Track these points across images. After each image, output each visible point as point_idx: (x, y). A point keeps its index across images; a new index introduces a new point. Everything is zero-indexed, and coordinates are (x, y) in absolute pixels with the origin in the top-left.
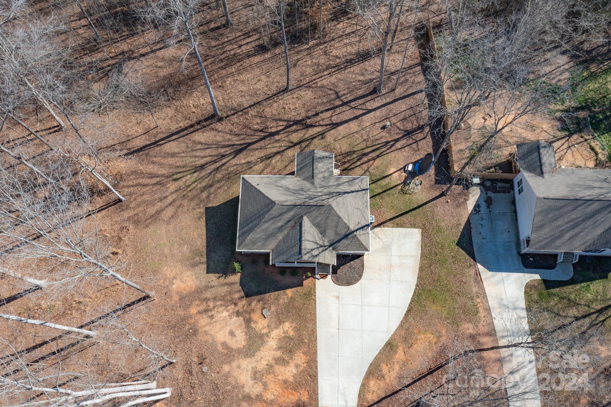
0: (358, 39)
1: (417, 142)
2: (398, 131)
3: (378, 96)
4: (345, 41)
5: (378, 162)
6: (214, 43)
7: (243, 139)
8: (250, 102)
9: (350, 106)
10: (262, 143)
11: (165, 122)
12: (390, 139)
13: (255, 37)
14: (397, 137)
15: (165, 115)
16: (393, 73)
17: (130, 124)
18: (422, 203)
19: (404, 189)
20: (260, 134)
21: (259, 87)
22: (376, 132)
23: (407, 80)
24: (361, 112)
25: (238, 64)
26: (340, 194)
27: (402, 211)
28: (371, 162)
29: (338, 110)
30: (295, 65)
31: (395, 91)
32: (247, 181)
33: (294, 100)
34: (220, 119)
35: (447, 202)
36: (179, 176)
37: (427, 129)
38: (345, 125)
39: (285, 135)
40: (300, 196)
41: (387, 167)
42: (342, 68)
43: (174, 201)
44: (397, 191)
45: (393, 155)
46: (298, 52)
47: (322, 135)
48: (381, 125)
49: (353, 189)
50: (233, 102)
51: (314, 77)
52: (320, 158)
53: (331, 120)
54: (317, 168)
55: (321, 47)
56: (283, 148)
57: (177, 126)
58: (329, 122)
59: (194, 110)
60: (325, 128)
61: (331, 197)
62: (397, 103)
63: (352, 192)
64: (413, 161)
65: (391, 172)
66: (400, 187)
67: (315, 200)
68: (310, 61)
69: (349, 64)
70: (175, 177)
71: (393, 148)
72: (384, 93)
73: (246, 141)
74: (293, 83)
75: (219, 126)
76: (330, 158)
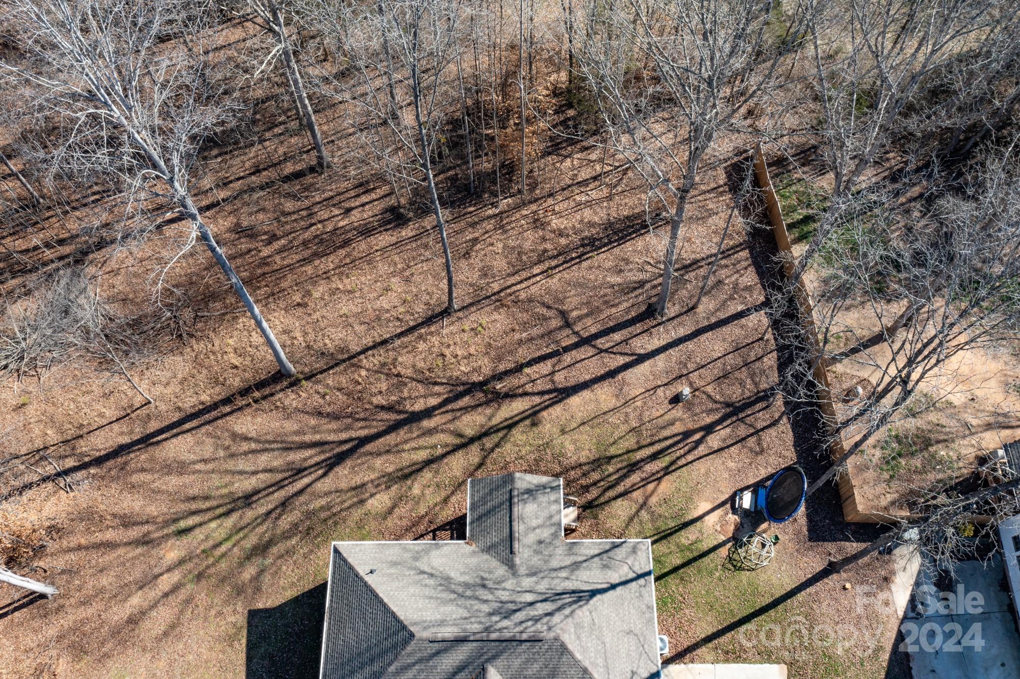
0: (605, 191)
1: (757, 432)
2: (711, 405)
3: (659, 324)
4: (578, 198)
5: (666, 486)
6: (289, 206)
7: (348, 428)
8: (364, 342)
9: (594, 346)
10: (391, 439)
11: (169, 390)
12: (691, 426)
13: (379, 192)
14: (708, 420)
15: (169, 374)
16: (686, 268)
17: (87, 398)
18: (783, 592)
19: (735, 556)
20: (384, 415)
21: (386, 306)
22: (658, 408)
23: (720, 282)
24: (621, 360)
25: (342, 252)
26: (580, 599)
27: (733, 616)
28: (651, 487)
29: (568, 358)
30: (467, 255)
31: (697, 310)
32: (345, 561)
33: (465, 336)
34: (295, 383)
35: (844, 588)
36: (190, 522)
37: (779, 402)
38: (586, 394)
39: (449, 416)
40: (477, 606)
41: (689, 500)
42: (572, 259)
43: (175, 589)
44: (719, 562)
45: (701, 467)
46: (473, 225)
47: (532, 417)
48: (670, 392)
49: (615, 578)
50: (327, 341)
51: (512, 280)
52: (529, 492)
53: (553, 382)
54: (521, 518)
55: (525, 212)
56: (439, 451)
57: (194, 400)
58: (549, 386)
59: (236, 361)
60: (537, 400)
61: (559, 609)
62: (703, 337)
63: (613, 587)
64: (752, 481)
65: (700, 512)
66: (724, 552)
67: (519, 616)
68: (500, 245)
69: (588, 248)
70: (183, 524)
71: (702, 450)
72: (673, 315)
73: (354, 434)
74: (461, 296)
75: (290, 399)
76: (552, 488)
